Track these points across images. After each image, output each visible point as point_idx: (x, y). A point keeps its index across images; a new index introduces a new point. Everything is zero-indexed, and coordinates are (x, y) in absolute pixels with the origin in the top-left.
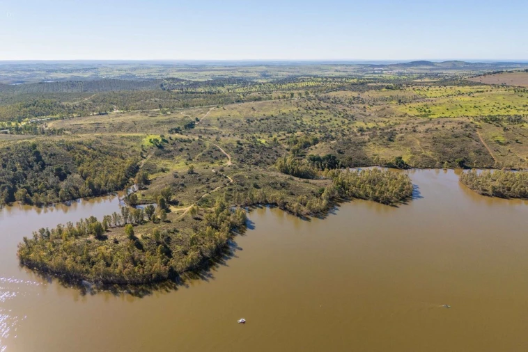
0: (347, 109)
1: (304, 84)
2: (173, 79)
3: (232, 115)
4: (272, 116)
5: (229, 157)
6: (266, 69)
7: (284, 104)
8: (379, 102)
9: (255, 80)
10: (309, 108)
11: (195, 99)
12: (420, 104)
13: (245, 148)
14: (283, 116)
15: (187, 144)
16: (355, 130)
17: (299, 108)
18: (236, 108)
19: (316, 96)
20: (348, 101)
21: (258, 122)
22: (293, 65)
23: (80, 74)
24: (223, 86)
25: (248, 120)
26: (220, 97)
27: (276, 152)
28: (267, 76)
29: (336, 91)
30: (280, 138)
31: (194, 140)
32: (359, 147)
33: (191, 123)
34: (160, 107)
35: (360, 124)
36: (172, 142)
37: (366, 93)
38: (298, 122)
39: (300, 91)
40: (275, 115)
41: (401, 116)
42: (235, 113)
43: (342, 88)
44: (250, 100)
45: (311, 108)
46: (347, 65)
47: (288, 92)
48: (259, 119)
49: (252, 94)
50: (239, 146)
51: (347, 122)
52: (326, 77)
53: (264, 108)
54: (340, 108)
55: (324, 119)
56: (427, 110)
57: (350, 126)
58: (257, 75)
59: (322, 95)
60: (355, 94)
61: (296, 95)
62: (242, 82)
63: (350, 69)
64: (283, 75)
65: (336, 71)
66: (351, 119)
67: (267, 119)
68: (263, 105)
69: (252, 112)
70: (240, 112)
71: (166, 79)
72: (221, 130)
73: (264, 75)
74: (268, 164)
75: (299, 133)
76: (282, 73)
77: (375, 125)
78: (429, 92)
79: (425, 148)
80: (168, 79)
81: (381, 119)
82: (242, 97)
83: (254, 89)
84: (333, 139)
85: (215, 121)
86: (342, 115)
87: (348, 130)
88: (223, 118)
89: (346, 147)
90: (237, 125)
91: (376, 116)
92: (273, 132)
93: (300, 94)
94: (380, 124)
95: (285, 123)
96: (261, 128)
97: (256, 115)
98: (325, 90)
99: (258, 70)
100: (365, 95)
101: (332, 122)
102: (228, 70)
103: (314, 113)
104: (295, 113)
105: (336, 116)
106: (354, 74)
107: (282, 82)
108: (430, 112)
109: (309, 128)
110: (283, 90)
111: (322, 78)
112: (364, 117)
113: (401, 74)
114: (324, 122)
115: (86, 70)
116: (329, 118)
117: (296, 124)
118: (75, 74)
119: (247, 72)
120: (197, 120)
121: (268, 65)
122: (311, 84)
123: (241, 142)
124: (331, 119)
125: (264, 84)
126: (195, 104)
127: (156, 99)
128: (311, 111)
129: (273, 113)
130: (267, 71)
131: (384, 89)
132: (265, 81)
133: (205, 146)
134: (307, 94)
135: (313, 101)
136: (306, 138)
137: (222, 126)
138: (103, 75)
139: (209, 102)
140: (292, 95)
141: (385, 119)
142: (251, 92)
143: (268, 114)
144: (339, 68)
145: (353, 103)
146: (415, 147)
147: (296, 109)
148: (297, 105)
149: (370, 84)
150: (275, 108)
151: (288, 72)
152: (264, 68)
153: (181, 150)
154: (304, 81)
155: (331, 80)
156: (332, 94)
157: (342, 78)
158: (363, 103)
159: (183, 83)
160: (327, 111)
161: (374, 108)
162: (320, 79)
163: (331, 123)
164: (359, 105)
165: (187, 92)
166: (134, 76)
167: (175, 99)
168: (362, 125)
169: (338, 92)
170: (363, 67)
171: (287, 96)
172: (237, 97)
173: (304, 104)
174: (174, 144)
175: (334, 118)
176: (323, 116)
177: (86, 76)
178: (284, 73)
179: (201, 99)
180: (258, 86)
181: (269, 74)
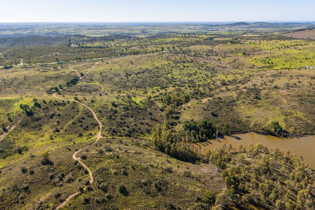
0: (207, 61)
1: (170, 40)
2: (78, 35)
3: (113, 68)
4: (147, 69)
5: (101, 126)
6: (145, 28)
7: (157, 57)
8: (229, 55)
9: (137, 36)
10: (177, 62)
11: (88, 53)
12: (262, 56)
13: (119, 111)
14: (156, 70)
15: (62, 108)
16: (218, 83)
17: (169, 62)
18: (117, 62)
19: (181, 49)
20: (205, 53)
21: (135, 76)
22: (162, 25)
23: (21, 32)
24: (113, 41)
25: (127, 74)
26: (108, 51)
27: (151, 114)
28: (145, 32)
29: (194, 45)
30: (155, 95)
31: (68, 102)
32: (231, 107)
33: (76, 78)
34: (57, 60)
35: (221, 76)
36: (45, 105)
37: (217, 47)
38: (169, 76)
39: (168, 46)
40: (150, 68)
41: (251, 68)
42: (117, 67)
43: (198, 43)
44: (131, 54)
45: (179, 61)
46: (195, 25)
47: (159, 46)
48: (136, 72)
49: (133, 48)
50: (114, 109)
51: (210, 75)
52: (184, 34)
53: (140, 62)
54: (201, 61)
55: (191, 72)
56: (270, 62)
57: (214, 79)
58: (138, 32)
59: (184, 49)
60: (209, 47)
61: (165, 49)
62: (127, 37)
63: (197, 28)
64: (155, 32)
65: (189, 29)
66: (213, 72)
67: (143, 73)
68: (140, 59)
69: (131, 65)
70: (120, 66)
71: (73, 36)
72: (101, 86)
73: (144, 32)
74: (142, 133)
75: (171, 89)
76: (155, 30)
77: (234, 78)
78: (262, 45)
79: (294, 108)
80: (75, 36)
81: (236, 70)
82: (125, 50)
83: (135, 43)
84: (203, 95)
85: (97, 76)
86: (205, 68)
87: (213, 84)
88: (105, 72)
89: (218, 108)
90: (117, 79)
91: (231, 68)
92: (148, 88)
93: (168, 48)
94: (237, 76)
95: (159, 77)
96: (137, 84)
97: (134, 69)
98: (187, 44)
99: (139, 29)
100: (216, 48)
101: (198, 74)
102: (121, 29)
103: (182, 67)
104: (166, 67)
105: (199, 69)
106: (200, 31)
107: (154, 37)
108: (272, 63)
109: (178, 83)
110: (156, 44)
111: (182, 34)
112: (222, 69)
113: (231, 31)
114: (191, 75)
115: (26, 29)
116: (194, 71)
117: (167, 79)
118: (18, 32)
119: (132, 30)
120: (82, 75)
121: (146, 25)
122: (176, 39)
123: (116, 104)
124: (196, 72)
125: (142, 39)
126: (87, 57)
127: (58, 53)
128: (179, 65)
129: (147, 66)
130: (145, 29)
131: (229, 43)
132: (143, 36)
133: (78, 111)
134: (174, 48)
135: (180, 55)
136: (178, 95)
137: (103, 80)
138: (36, 32)
139: (98, 55)
140: (163, 49)
141: (239, 71)
142: (132, 46)
143: (144, 67)
144: (190, 27)
145: (209, 56)
146: (283, 106)
147: (167, 63)
148: (168, 59)
149: (216, 39)
150: (149, 62)
151: (159, 30)
152: (143, 27)
153: (52, 116)
154: (169, 37)
155: (188, 36)
156: (192, 48)
157: (195, 34)
158: (217, 55)
159: (86, 38)
160: (192, 64)
161: (227, 60)
162: (180, 36)
163: (197, 76)
164: (214, 57)
165: (82, 47)
166: (57, 33)
167: (72, 53)
168: (223, 77)
169: (196, 46)
170: (205, 26)
171: (159, 49)
172: (121, 51)
173: (173, 58)
174: (47, 108)
175: (199, 71)
176: (189, 69)
177: (25, 33)
178: (156, 31)
179: (93, 52)
180: (137, 41)
181: (147, 31)
